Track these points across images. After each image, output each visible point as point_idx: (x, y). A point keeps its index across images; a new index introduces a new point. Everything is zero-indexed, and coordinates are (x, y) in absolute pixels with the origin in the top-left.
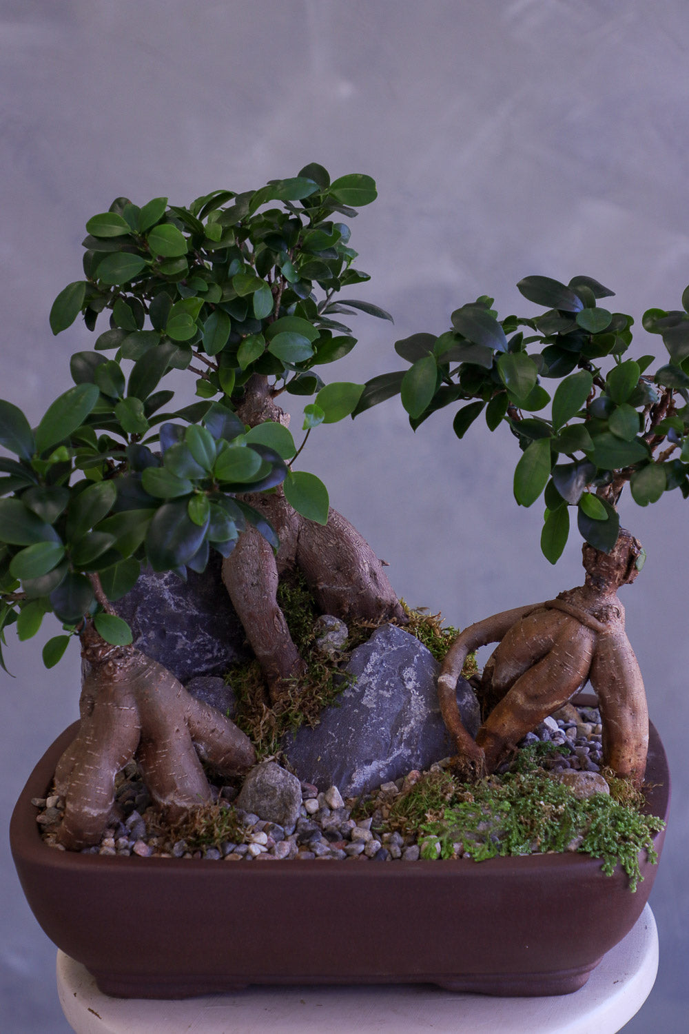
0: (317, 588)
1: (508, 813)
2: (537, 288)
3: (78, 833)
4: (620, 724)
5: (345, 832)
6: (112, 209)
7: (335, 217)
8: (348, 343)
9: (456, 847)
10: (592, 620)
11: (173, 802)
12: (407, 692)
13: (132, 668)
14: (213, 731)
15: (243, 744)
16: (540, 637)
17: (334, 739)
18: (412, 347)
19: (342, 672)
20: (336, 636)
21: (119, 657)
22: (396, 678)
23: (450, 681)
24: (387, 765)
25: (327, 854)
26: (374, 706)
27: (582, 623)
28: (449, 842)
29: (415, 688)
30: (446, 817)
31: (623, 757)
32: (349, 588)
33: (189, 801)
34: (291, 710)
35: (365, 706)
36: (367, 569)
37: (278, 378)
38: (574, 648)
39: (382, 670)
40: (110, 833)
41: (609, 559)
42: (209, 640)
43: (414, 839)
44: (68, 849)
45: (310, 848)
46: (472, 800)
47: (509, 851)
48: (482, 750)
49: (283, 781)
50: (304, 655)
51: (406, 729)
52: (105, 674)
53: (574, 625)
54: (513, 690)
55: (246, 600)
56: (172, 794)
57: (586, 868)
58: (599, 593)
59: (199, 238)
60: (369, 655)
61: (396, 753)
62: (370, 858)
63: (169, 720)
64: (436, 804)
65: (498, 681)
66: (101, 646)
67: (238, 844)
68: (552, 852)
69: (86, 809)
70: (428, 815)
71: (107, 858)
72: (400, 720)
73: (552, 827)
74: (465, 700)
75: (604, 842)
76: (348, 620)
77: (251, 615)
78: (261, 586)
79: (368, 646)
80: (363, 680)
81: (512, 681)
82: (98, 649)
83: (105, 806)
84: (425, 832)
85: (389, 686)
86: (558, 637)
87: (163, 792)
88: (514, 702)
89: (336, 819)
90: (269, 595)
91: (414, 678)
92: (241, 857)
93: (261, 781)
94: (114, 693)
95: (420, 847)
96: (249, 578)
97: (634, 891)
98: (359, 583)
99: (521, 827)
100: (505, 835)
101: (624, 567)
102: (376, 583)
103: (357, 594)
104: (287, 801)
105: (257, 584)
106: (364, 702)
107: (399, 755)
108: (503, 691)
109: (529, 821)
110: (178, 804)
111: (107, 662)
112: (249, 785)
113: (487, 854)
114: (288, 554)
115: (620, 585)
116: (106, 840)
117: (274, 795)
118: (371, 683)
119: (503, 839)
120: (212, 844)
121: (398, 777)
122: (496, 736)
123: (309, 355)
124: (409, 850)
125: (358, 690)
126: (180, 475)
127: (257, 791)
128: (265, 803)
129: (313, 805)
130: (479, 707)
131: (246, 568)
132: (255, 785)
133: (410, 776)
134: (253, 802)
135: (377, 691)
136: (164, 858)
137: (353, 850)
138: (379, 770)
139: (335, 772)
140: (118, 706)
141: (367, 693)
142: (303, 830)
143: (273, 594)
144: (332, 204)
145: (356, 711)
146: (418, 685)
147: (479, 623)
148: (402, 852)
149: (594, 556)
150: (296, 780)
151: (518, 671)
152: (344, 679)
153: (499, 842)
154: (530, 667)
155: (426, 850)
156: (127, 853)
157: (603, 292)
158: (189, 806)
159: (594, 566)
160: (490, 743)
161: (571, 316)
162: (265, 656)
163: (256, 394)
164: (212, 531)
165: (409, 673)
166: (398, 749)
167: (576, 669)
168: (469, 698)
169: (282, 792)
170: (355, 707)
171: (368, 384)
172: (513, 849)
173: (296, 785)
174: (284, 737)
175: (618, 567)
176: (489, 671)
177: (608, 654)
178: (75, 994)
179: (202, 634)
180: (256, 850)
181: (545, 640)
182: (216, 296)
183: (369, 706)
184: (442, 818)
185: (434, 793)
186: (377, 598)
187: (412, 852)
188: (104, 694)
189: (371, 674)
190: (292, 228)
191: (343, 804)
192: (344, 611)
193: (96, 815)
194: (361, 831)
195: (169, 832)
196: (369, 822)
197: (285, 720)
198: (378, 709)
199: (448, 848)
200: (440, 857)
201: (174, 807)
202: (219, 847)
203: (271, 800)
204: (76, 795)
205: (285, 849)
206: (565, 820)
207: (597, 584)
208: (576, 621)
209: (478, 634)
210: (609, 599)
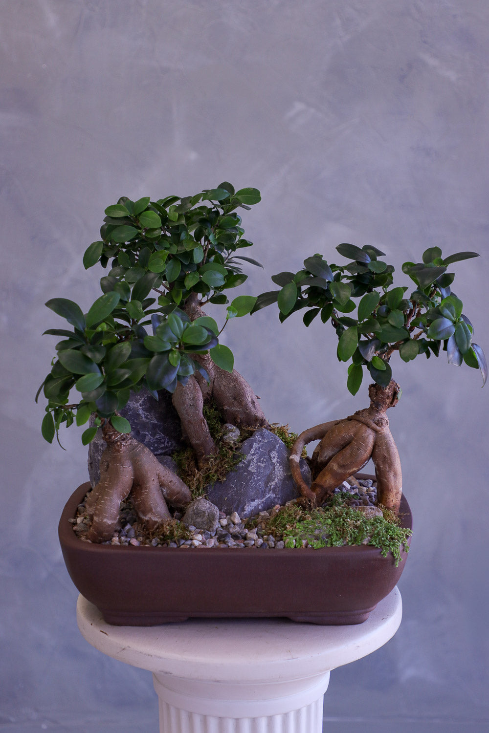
0: (223, 409)
1: (330, 525)
2: (346, 249)
3: (100, 533)
4: (388, 481)
5: (243, 535)
6: (119, 202)
7: (238, 210)
8: (243, 278)
9: (304, 542)
10: (374, 425)
11: (150, 518)
12: (273, 464)
13: (130, 446)
14: (171, 482)
15: (185, 490)
16: (346, 434)
17: (234, 488)
18: (282, 279)
19: (237, 453)
20: (234, 434)
21: (123, 440)
22: (267, 457)
23: (296, 458)
24: (263, 502)
25: (234, 546)
26: (255, 471)
27: (368, 427)
28: (300, 539)
29: (277, 462)
30: (297, 527)
31: (389, 499)
32: (241, 409)
33: (159, 518)
34: (211, 473)
35: (250, 471)
36: (250, 400)
37: (204, 296)
38: (364, 440)
39: (259, 452)
40: (116, 535)
41: (383, 393)
42: (163, 437)
43: (281, 538)
44: (94, 542)
45: (225, 542)
46: (310, 519)
47: (332, 545)
48: (314, 494)
49: (209, 508)
50: (217, 444)
51: (273, 483)
52: (115, 449)
53: (364, 428)
54: (332, 462)
55: (187, 413)
56: (150, 514)
57: (373, 553)
58: (377, 412)
59: (165, 219)
60: (252, 444)
62: (257, 547)
63: (149, 474)
64: (292, 521)
65: (322, 459)
66: (114, 434)
67: (186, 540)
68: (355, 545)
69: (105, 520)
70: (288, 526)
71: (116, 547)
72: (269, 479)
73: (354, 532)
74: (304, 469)
75: (382, 540)
76: (239, 426)
77: (189, 422)
78: (195, 406)
79: (251, 440)
80: (249, 457)
81: (330, 458)
82: (112, 435)
83: (115, 519)
84: (286, 535)
85: (263, 461)
86: (356, 434)
87: (145, 513)
88: (332, 469)
89: (237, 529)
90: (199, 411)
91: (276, 457)
92: (188, 546)
93: (197, 508)
94: (120, 459)
95: (284, 542)
96: (189, 402)
97: (397, 566)
98: (246, 407)
99: (337, 532)
100: (329, 536)
101: (391, 397)
102: (255, 407)
103: (245, 413)
104: (211, 518)
105: (193, 405)
106: (250, 469)
107: (269, 497)
108: (325, 464)
109: (342, 530)
110: (153, 519)
111: (117, 442)
112: (190, 510)
113: (320, 546)
114: (208, 390)
115: (388, 408)
116: (114, 538)
117: (204, 516)
118: (253, 459)
119: (328, 538)
120: (173, 540)
121: (268, 509)
122: (321, 487)
123: (223, 283)
124: (279, 543)
125: (246, 463)
126: (165, 340)
127: (195, 514)
128: (199, 520)
129: (224, 522)
131: (187, 396)
132: (193, 511)
133: (275, 508)
134: (192, 520)
135: (257, 463)
136: (147, 547)
137: (248, 543)
138: (259, 505)
139: (235, 505)
140: (122, 465)
141: (251, 464)
142: (220, 534)
143: (201, 410)
144: (236, 203)
145: (246, 473)
146: (279, 460)
147: (310, 429)
148: (275, 545)
149: (375, 390)
150: (216, 508)
151: (333, 453)
152: (239, 457)
153: (327, 540)
154: (340, 450)
155: (288, 543)
156: (127, 544)
157: (380, 253)
158: (159, 520)
159: (376, 397)
160: (318, 490)
161: (364, 265)
162: (196, 444)
163: (192, 304)
164: (180, 370)
165: (274, 454)
166: (269, 493)
167: (366, 451)
168: (306, 468)
169: (209, 514)
170: (244, 472)
171: (259, 297)
172: (334, 543)
173: (216, 510)
174: (207, 487)
175: (388, 397)
176: (316, 454)
177: (382, 444)
178: (91, 624)
179: (158, 433)
180: (196, 543)
181: (349, 436)
182: (174, 250)
183: (253, 471)
184: (295, 528)
185: (290, 515)
186: (255, 415)
187: (280, 544)
188: (116, 460)
189: (253, 455)
190: (214, 216)
191: (241, 522)
192: (238, 422)
193: (110, 524)
194: (252, 535)
195: (149, 534)
196: (255, 530)
197: (207, 478)
198: (257, 472)
199: (299, 542)
200: (295, 547)
201: (151, 521)
202: (177, 542)
203: (202, 518)
204: (100, 513)
205: (213, 543)
206: (360, 529)
207: (377, 407)
208: (365, 426)
209: (310, 435)
210: (382, 415)
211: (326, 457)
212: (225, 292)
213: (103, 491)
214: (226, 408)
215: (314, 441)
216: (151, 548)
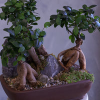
1: (76, 76)
3: (22, 88)
5: (56, 82)
6: (7, 1)
11: (33, 82)
13: (25, 64)
14: (34, 72)
15: (37, 73)
24: (55, 73)
28: (71, 81)
30: (68, 78)
37: (29, 23)
40: (25, 87)
44: (20, 90)
49: (46, 77)
50: (40, 60)
51: (56, 68)
54: (70, 61)
64: (66, 76)
68: (83, 80)
70: (66, 78)
76: (43, 55)
77: (33, 56)
79: (48, 58)
82: (21, 62)
83: (25, 84)
84: (66, 80)
85: (52, 63)
86: (75, 53)
87: (31, 81)
92: (45, 87)
93: (42, 77)
100: (77, 79)
102: (45, 50)
103: (44, 52)
111: (22, 64)
123: (36, 19)
129: (49, 80)
133: (58, 74)
140: (25, 70)
141: (50, 64)
142: (50, 83)
145: (49, 67)
146: (56, 62)
148: (65, 83)
152: (46, 63)
156: (30, 89)
158: (35, 82)
159: (78, 43)
165: (54, 61)
181: (73, 53)
187: (67, 83)
188: (23, 68)
204: (22, 82)
205: (50, 85)
206: (83, 76)
208: (77, 50)
210: (79, 47)
211: (67, 59)
212: (37, 22)
213: (21, 77)
214: (39, 51)
216: (36, 89)
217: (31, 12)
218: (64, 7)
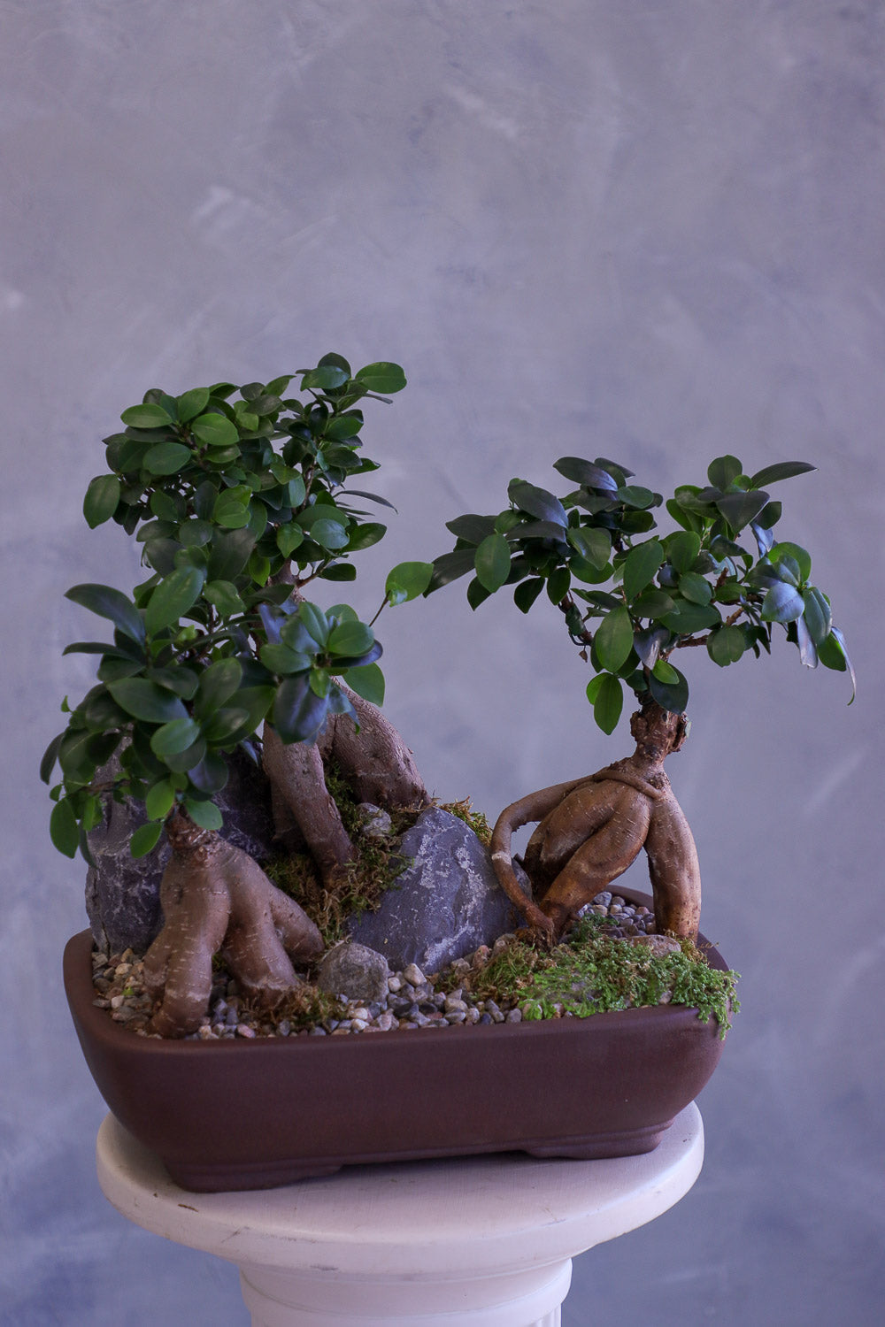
0: (356, 776)
1: (596, 974)
3: (180, 1020)
4: (680, 888)
5: (440, 1003)
6: (145, 400)
7: (361, 404)
8: (378, 529)
9: (557, 1007)
10: (649, 787)
11: (266, 985)
12: (463, 872)
13: (221, 853)
14: (291, 916)
15: (313, 930)
16: (600, 806)
17: (397, 921)
18: (467, 527)
19: (396, 856)
20: (381, 822)
21: (208, 842)
22: (450, 859)
24: (455, 943)
25: (429, 1023)
26: (434, 886)
27: (639, 791)
28: (548, 1003)
29: (470, 867)
30: (537, 982)
31: (683, 920)
32: (388, 774)
33: (282, 984)
34: (352, 895)
35: (423, 887)
36: (402, 756)
37: (302, 567)
38: (634, 815)
39: (435, 851)
40: (207, 1021)
41: (660, 727)
42: (242, 836)
43: (512, 1003)
44: (167, 1036)
45: (410, 1019)
46: (554, 966)
47: (606, 1009)
48: (551, 920)
49: (370, 959)
50: (355, 839)
51: (469, 906)
52: (196, 860)
53: (632, 793)
54: (575, 860)
55: (298, 788)
56: (265, 978)
57: (684, 1018)
58: (651, 762)
60: (421, 837)
61: (462, 930)
62: (474, 1024)
63: (259, 904)
64: (522, 971)
66: (191, 832)
67: (341, 1020)
68: (646, 1006)
69: (191, 994)
70: (518, 982)
71: (211, 1042)
72: (461, 899)
73: (641, 984)
75: (695, 994)
76: (387, 807)
77: (305, 803)
78: (310, 772)
79: (418, 830)
80: (417, 862)
81: (570, 854)
82: (187, 835)
83: (207, 992)
84: (520, 997)
85: (444, 867)
86: (617, 806)
87: (255, 977)
88: (577, 872)
89: (423, 995)
90: (319, 782)
91: (467, 858)
92: (349, 1031)
93: (345, 962)
94: (206, 878)
95: (521, 1010)
96: (299, 766)
97: (723, 1039)
98: (395, 770)
99: (611, 985)
100: (598, 993)
101: (675, 734)
102: (410, 770)
103: (396, 780)
104: (376, 979)
105: (308, 772)
106: (422, 883)
107: (465, 933)
110: (272, 987)
111: (197, 847)
112: (331, 967)
113: (587, 1012)
114: (327, 743)
115: (669, 753)
116: (203, 1028)
117: (361, 974)
118: (426, 865)
119: (598, 997)
120: (318, 1021)
121: (468, 954)
122: (561, 906)
123: (345, 541)
124: (512, 1013)
125: (414, 872)
126: (299, 651)
127: (342, 973)
128: (351, 982)
129: (396, 983)
130: (530, 884)
131: (295, 756)
132: (339, 967)
133: (478, 952)
134: (337, 984)
135: (434, 872)
136: (271, 1038)
137: (456, 1018)
138: (449, 948)
139: (406, 951)
140: (212, 891)
141: (424, 874)
142: (396, 1005)
143: (323, 780)
144: (358, 391)
145: (416, 892)
146: (472, 864)
147: (517, 803)
148: (506, 1016)
149: (645, 724)
150: (382, 957)
151: (575, 843)
152: (398, 862)
153: (596, 1000)
154: (588, 838)
155: (529, 1011)
156: (232, 1036)
158: (284, 988)
159: (647, 735)
160: (555, 912)
162: (320, 844)
164: (330, 705)
165: (462, 852)
166: (464, 926)
167: (638, 835)
169: (370, 970)
170: (413, 889)
171: (434, 562)
172: (612, 1006)
173: (383, 962)
174: (346, 923)
175: (670, 734)
177: (665, 820)
178: (155, 1195)
179: (234, 830)
180: (362, 1025)
181: (605, 809)
182: (257, 484)
183: (429, 887)
184: (533, 983)
185: (518, 962)
186: (411, 784)
187: (515, 1014)
188: (197, 880)
189: (425, 856)
190: (318, 417)
191: (426, 981)
192: (383, 797)
193: (199, 1000)
194: (456, 1002)
195: (268, 1015)
196: (459, 993)
197: (347, 905)
198: (437, 889)
199: (549, 1009)
200: (543, 1018)
201: (268, 991)
202: (324, 1024)
203: (358, 979)
204: (180, 981)
205: (388, 1022)
206: (650, 977)
207: (650, 753)
208: (633, 789)
209: (519, 813)
210: (660, 767)
211: (560, 851)
212: (352, 558)
213: (181, 942)
214: (361, 773)
215: (525, 824)
216: (280, 1039)
217: (317, 487)
218: (569, 467)
